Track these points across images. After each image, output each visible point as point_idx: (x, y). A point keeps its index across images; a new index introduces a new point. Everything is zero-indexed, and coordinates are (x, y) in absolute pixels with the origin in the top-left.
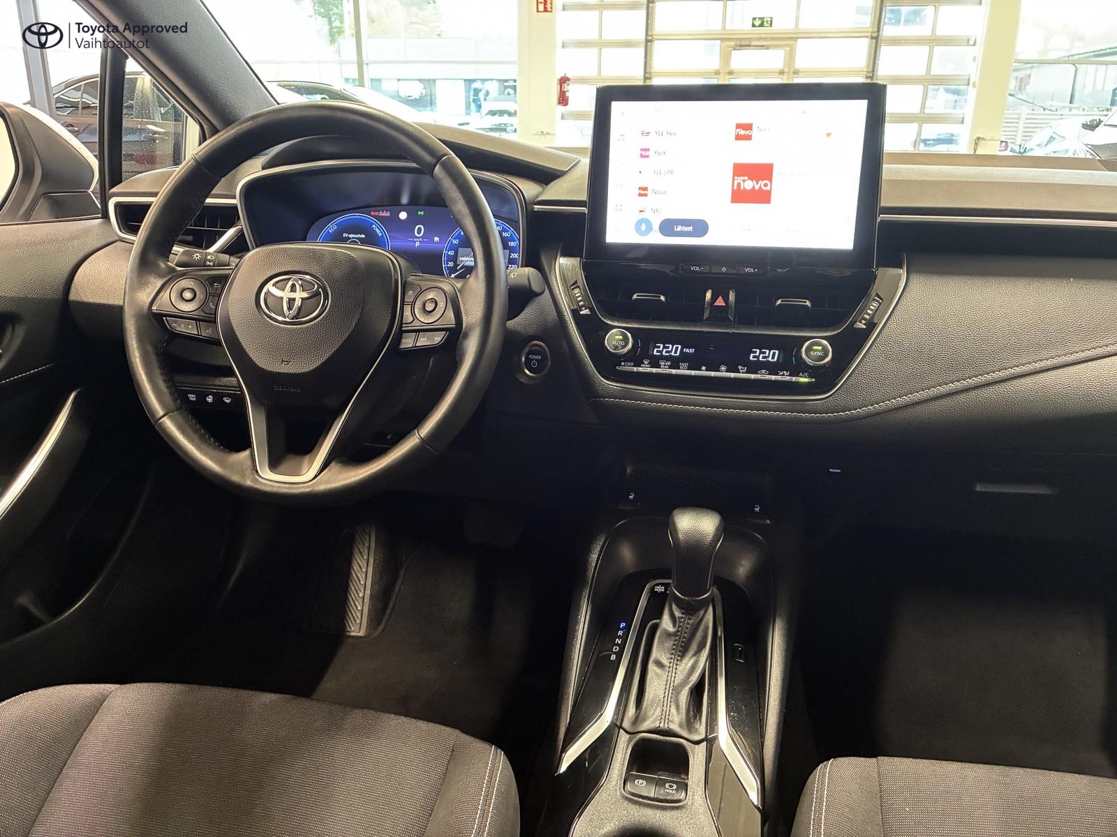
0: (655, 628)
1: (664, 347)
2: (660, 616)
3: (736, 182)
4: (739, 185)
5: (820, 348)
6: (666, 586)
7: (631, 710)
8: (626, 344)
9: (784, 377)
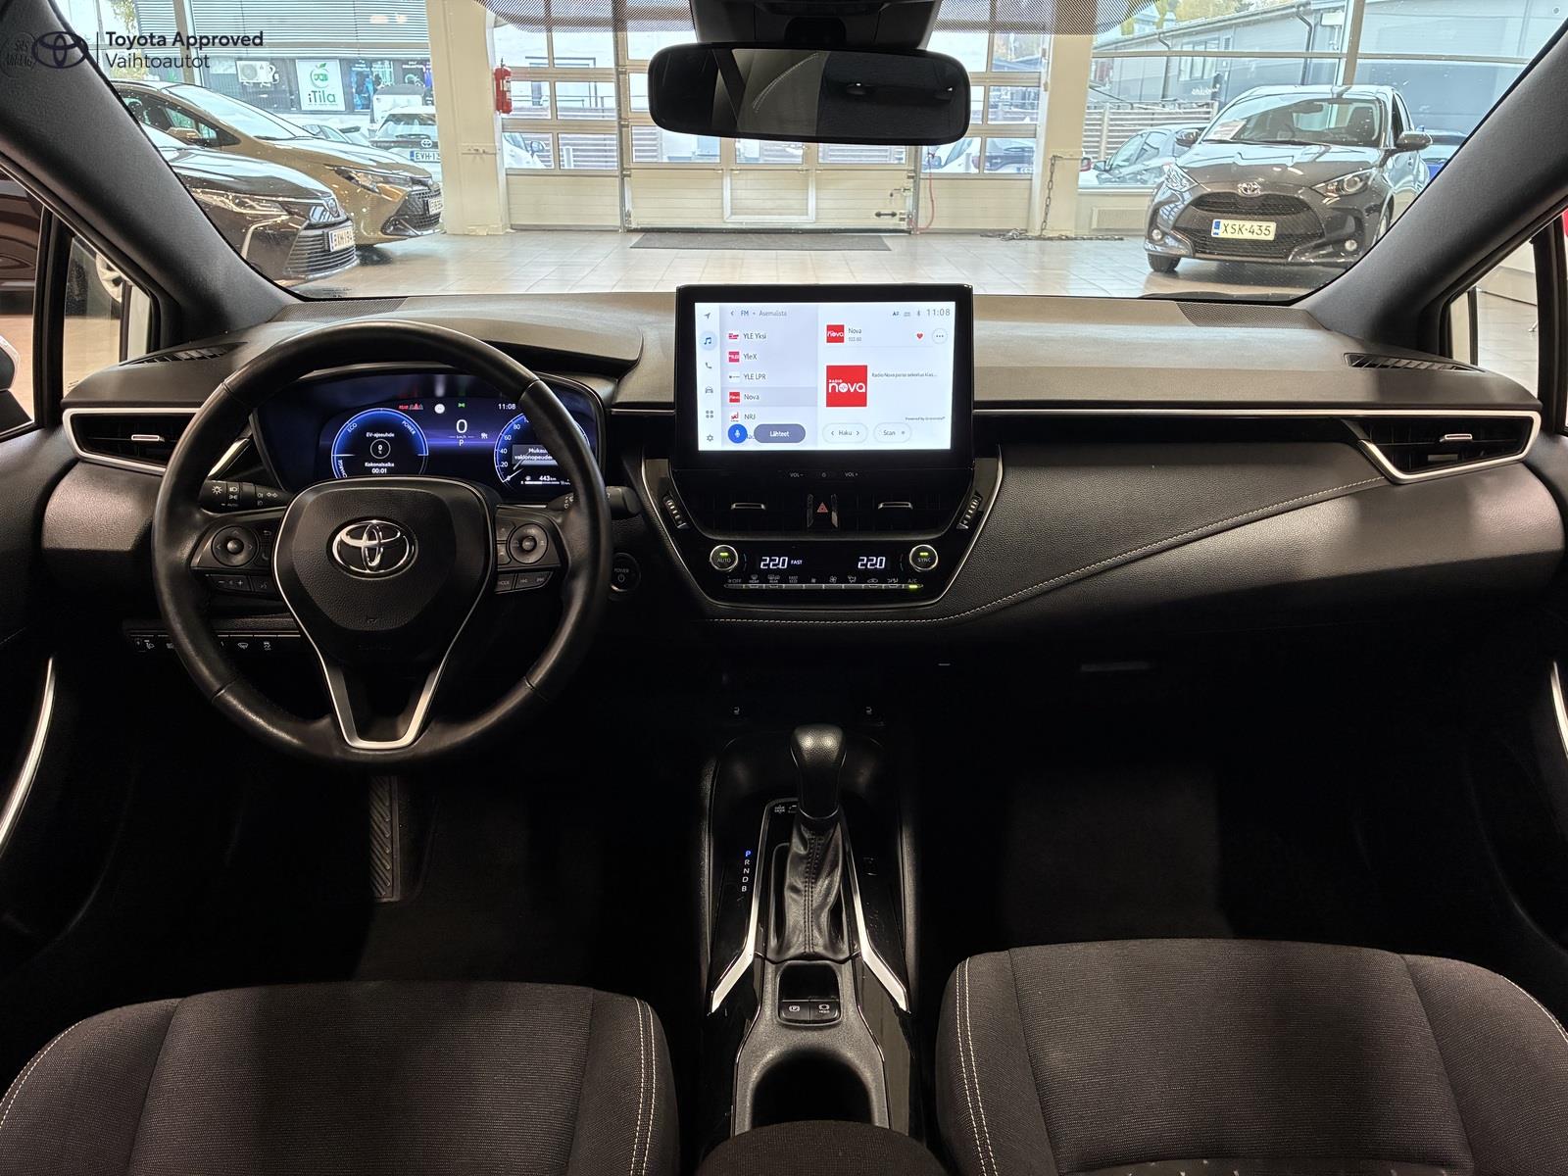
0: (785, 851)
1: (771, 560)
2: (789, 840)
3: (830, 385)
4: (834, 387)
5: (926, 554)
6: (787, 805)
7: (773, 942)
8: (733, 562)
9: (893, 585)
